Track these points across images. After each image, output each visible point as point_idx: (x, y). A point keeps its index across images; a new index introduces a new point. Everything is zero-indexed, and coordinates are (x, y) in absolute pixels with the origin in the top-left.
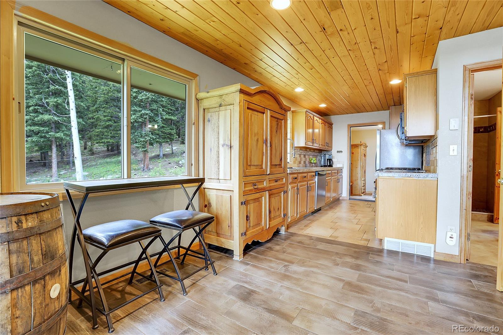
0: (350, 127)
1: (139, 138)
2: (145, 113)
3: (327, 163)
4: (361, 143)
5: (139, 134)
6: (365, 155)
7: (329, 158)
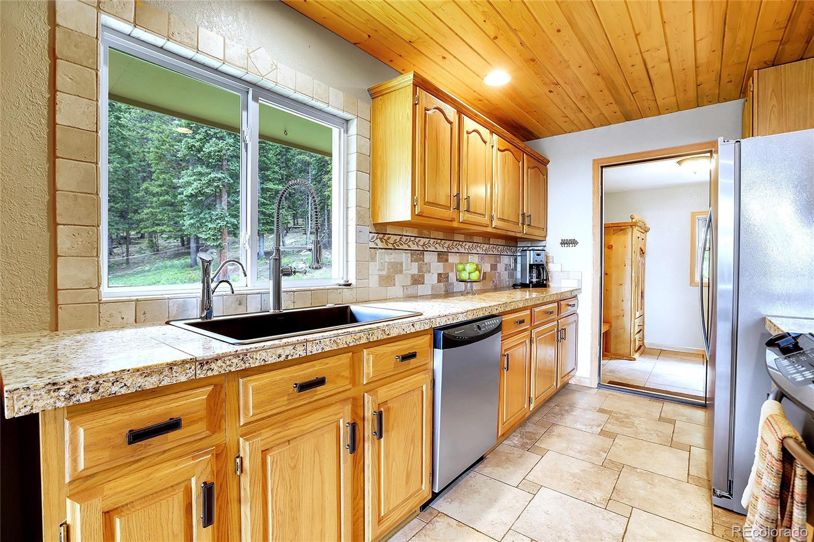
0: (602, 167)
1: (206, 224)
2: (215, 177)
3: (531, 277)
4: (634, 220)
5: (207, 216)
6: (642, 252)
7: (536, 263)
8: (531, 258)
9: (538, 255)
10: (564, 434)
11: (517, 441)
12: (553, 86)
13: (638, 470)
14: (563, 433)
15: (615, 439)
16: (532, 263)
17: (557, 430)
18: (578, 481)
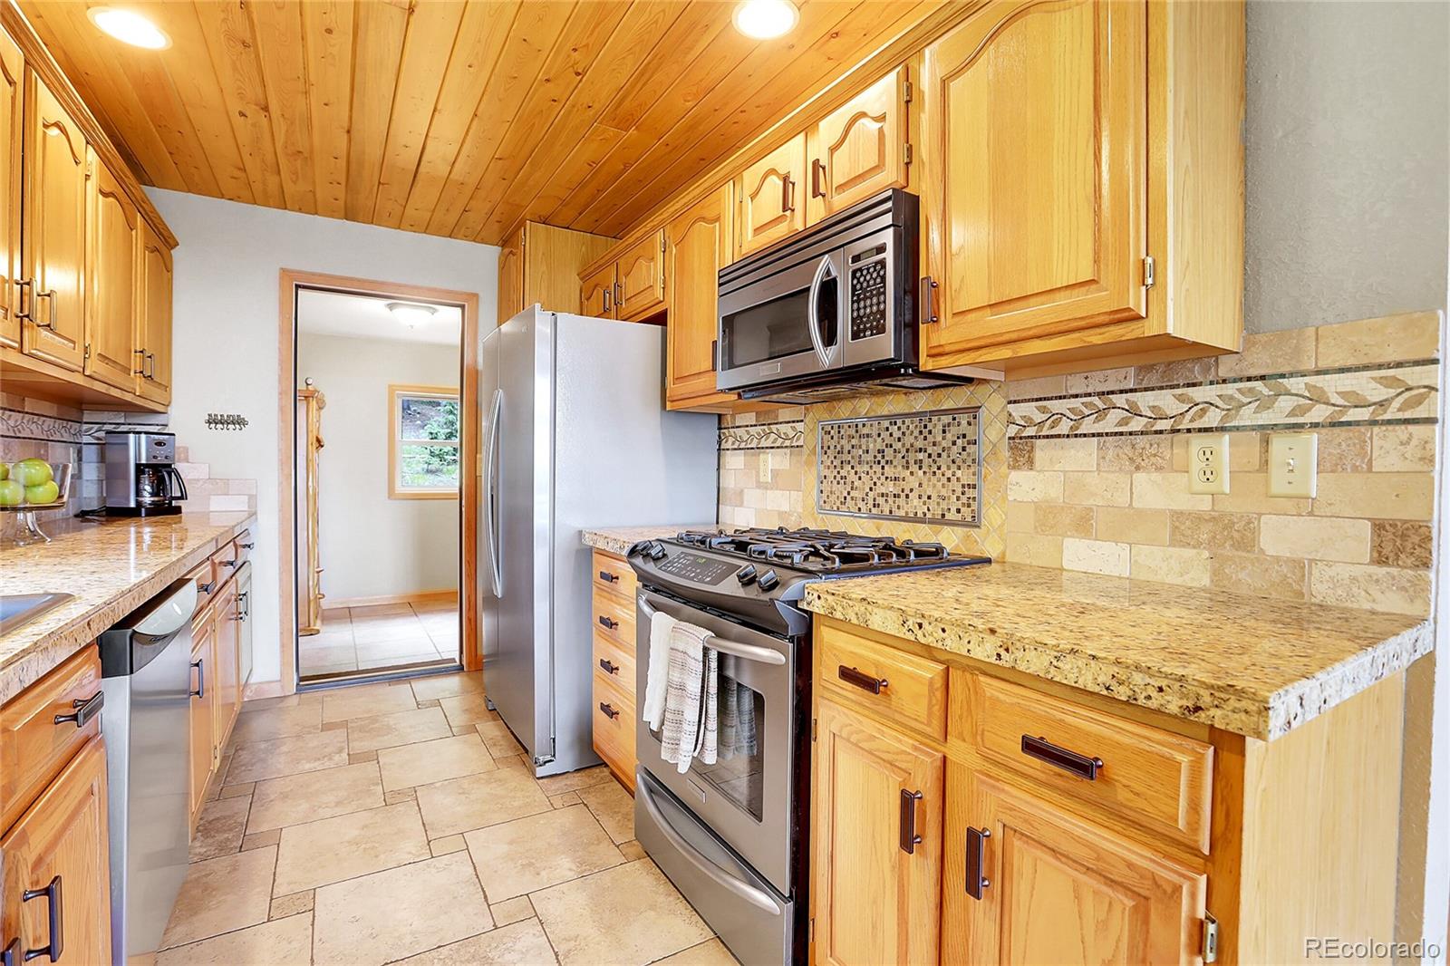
0: (298, 286)
3: (138, 493)
4: (311, 387)
7: (154, 461)
8: (138, 449)
9: (159, 444)
10: (292, 790)
11: (201, 846)
12: (254, 107)
13: (437, 785)
14: (289, 789)
15: (377, 759)
16: (143, 461)
17: (272, 790)
18: (368, 846)
